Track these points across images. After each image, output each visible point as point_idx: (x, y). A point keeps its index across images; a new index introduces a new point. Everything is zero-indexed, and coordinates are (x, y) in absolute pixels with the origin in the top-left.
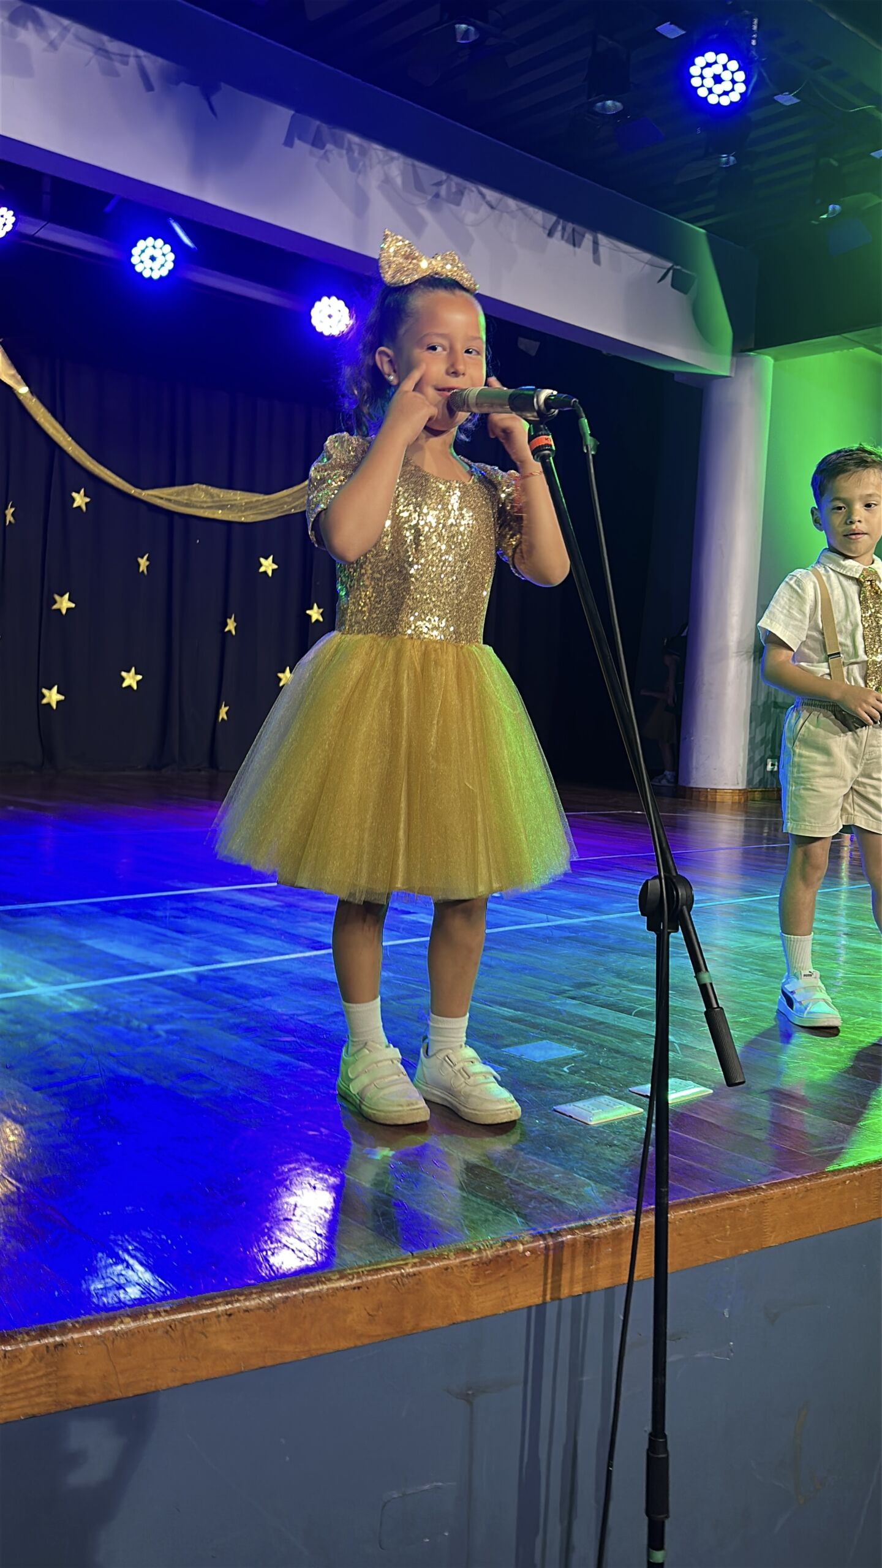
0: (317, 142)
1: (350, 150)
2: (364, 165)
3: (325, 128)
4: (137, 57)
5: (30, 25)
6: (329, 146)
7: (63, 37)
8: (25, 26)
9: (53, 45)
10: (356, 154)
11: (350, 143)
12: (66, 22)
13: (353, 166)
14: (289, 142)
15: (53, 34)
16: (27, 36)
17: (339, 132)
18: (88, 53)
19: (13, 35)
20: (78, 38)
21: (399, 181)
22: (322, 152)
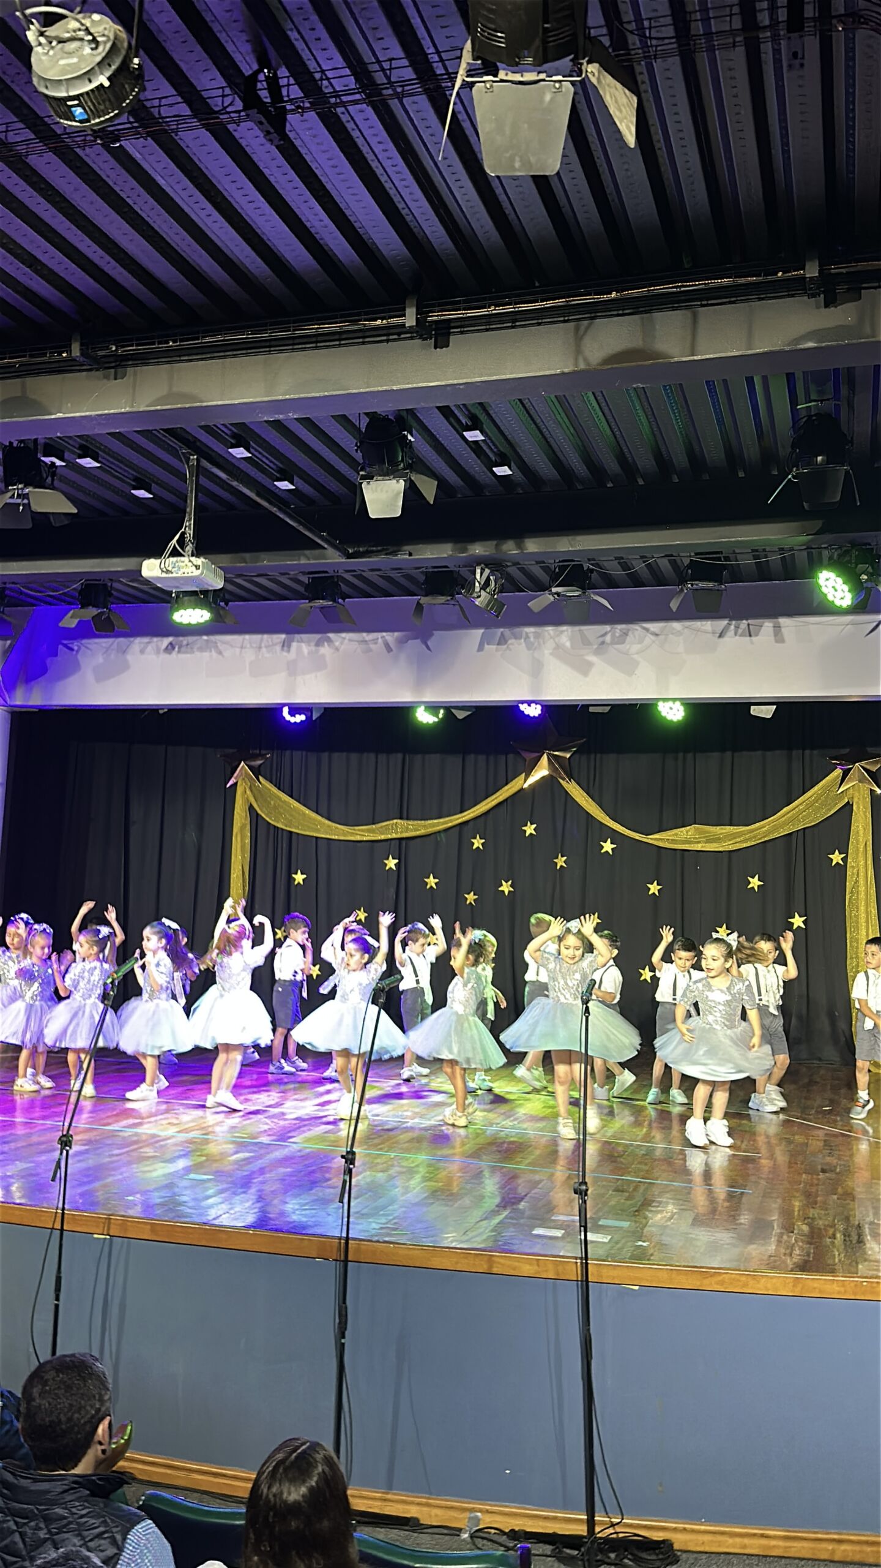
0: (502, 641)
1: (527, 637)
2: (539, 644)
3: (507, 632)
4: (383, 637)
5: (326, 644)
6: (510, 642)
7: (342, 643)
8: (323, 645)
9: (337, 649)
10: (532, 639)
11: (527, 633)
12: (344, 635)
13: (530, 646)
14: (481, 648)
15: (337, 644)
16: (325, 650)
17: (517, 630)
18: (355, 645)
19: (317, 652)
20: (350, 640)
21: (568, 644)
22: (505, 646)
